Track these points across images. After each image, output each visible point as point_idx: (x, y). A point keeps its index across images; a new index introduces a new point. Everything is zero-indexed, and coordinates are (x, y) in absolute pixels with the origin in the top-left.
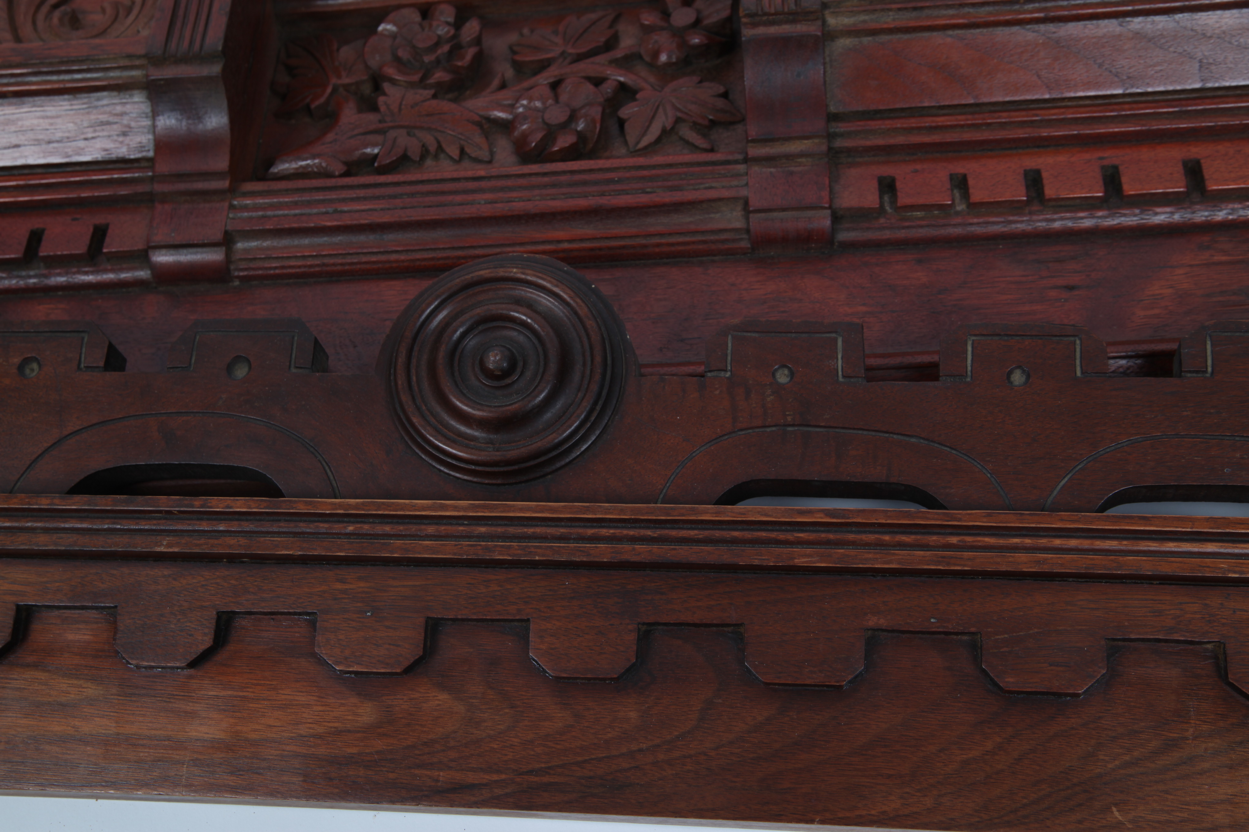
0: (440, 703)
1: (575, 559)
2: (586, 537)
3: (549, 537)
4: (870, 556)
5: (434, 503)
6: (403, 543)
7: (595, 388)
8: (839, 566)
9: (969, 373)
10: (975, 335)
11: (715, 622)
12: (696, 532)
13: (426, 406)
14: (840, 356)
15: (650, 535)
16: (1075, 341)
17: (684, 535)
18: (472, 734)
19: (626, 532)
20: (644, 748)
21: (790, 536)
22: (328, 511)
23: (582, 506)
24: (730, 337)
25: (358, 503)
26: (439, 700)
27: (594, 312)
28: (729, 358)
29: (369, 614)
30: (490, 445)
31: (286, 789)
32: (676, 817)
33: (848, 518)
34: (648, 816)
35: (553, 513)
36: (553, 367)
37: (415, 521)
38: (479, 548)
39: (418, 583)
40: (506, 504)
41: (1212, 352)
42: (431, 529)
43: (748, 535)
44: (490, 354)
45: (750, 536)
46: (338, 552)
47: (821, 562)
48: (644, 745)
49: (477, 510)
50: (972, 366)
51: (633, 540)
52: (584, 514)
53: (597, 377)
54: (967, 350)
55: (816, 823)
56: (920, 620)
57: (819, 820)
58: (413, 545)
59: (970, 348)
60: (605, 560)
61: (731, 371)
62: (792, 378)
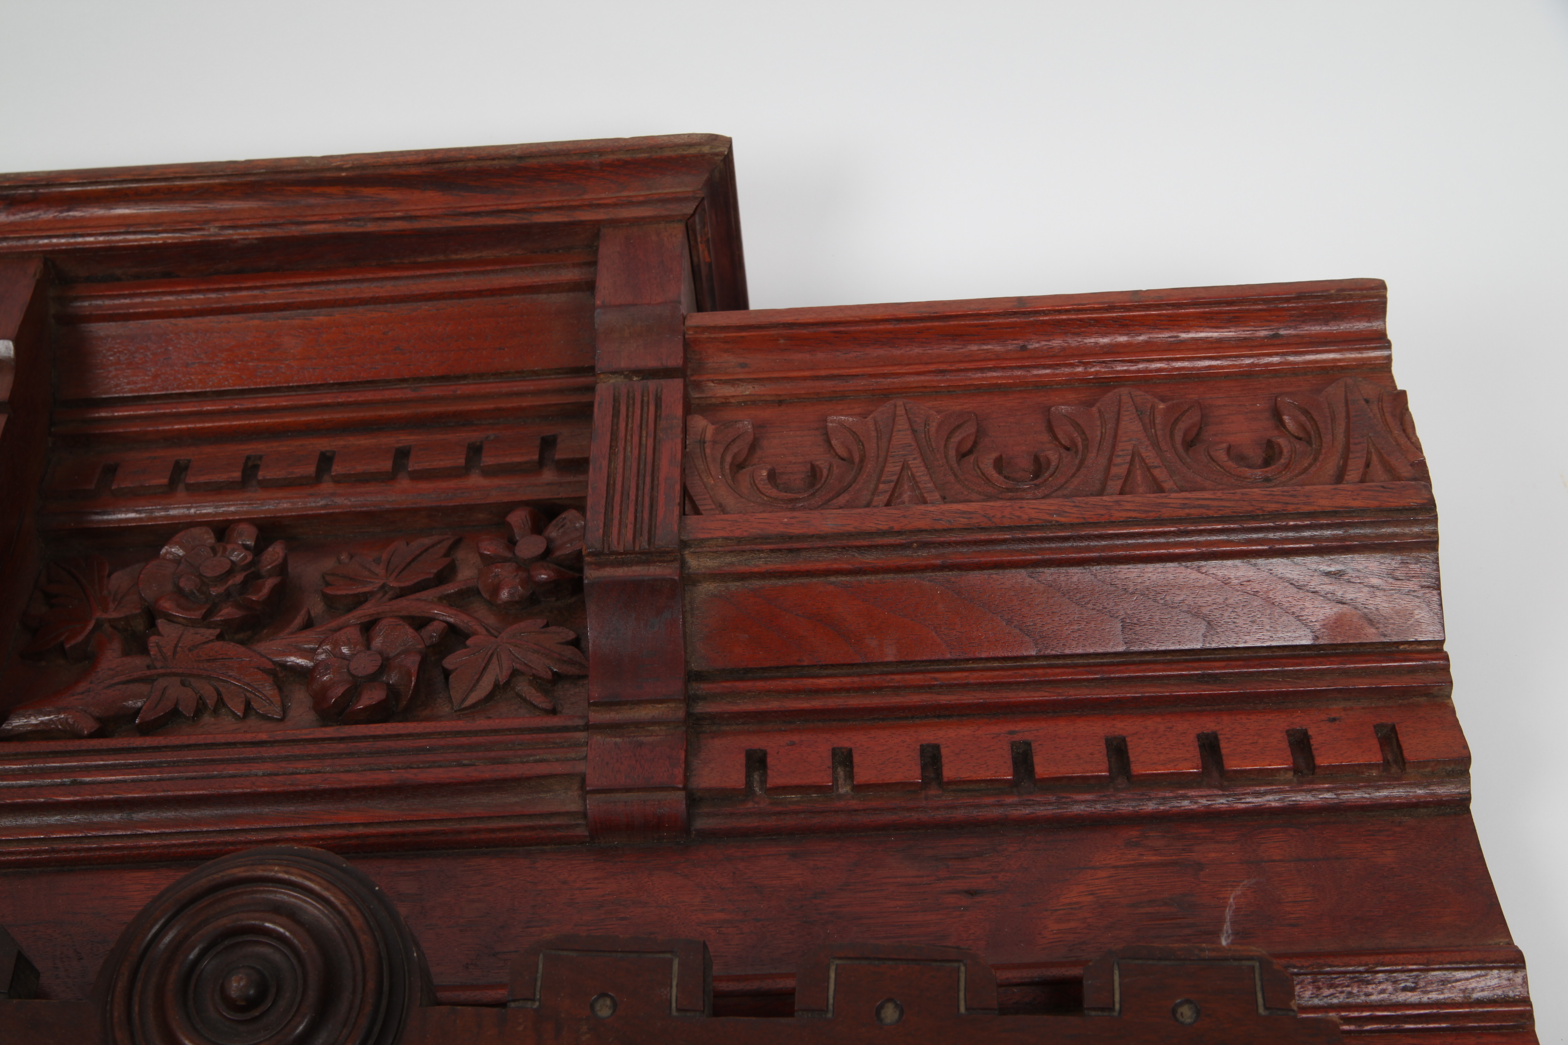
9: (831, 1007)
10: (840, 958)
14: (674, 983)
16: (959, 968)
24: (541, 956)
27: (371, 924)
28: (539, 984)
36: (313, 997)
41: (1120, 984)
44: (233, 978)
50: (834, 998)
53: (369, 1011)
54: (828, 978)
59: (832, 975)
61: (540, 1000)
62: (614, 1011)
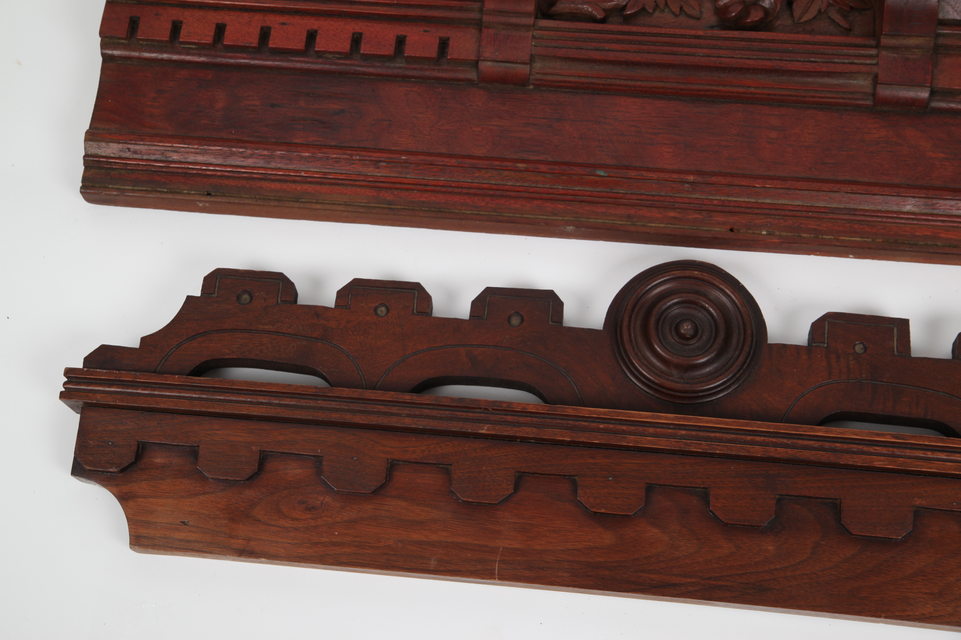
0: (654, 534)
1: (741, 454)
2: (747, 441)
3: (724, 439)
4: (920, 463)
5: (653, 414)
6: (635, 438)
7: (746, 349)
8: (900, 468)
11: (823, 496)
12: (814, 442)
13: (640, 353)
14: (895, 339)
15: (785, 442)
17: (807, 444)
18: (674, 554)
19: (771, 439)
20: (779, 568)
21: (871, 449)
22: (587, 415)
23: (744, 422)
24: (827, 322)
25: (605, 411)
26: (653, 533)
27: (745, 302)
28: (826, 335)
29: (610, 479)
30: (681, 380)
31: (561, 580)
32: (799, 609)
33: (906, 440)
34: (782, 608)
35: (726, 425)
36: (722, 335)
37: (640, 424)
38: (682, 443)
39: (640, 462)
40: (697, 418)
42: (651, 430)
43: (845, 446)
44: (684, 324)
45: (846, 447)
46: (594, 441)
47: (890, 465)
48: (779, 566)
49: (680, 420)
51: (775, 445)
52: (745, 427)
53: (748, 343)
55: (882, 618)
56: (947, 503)
57: (884, 616)
58: (641, 439)
60: (759, 456)
61: (828, 344)
62: (865, 351)
